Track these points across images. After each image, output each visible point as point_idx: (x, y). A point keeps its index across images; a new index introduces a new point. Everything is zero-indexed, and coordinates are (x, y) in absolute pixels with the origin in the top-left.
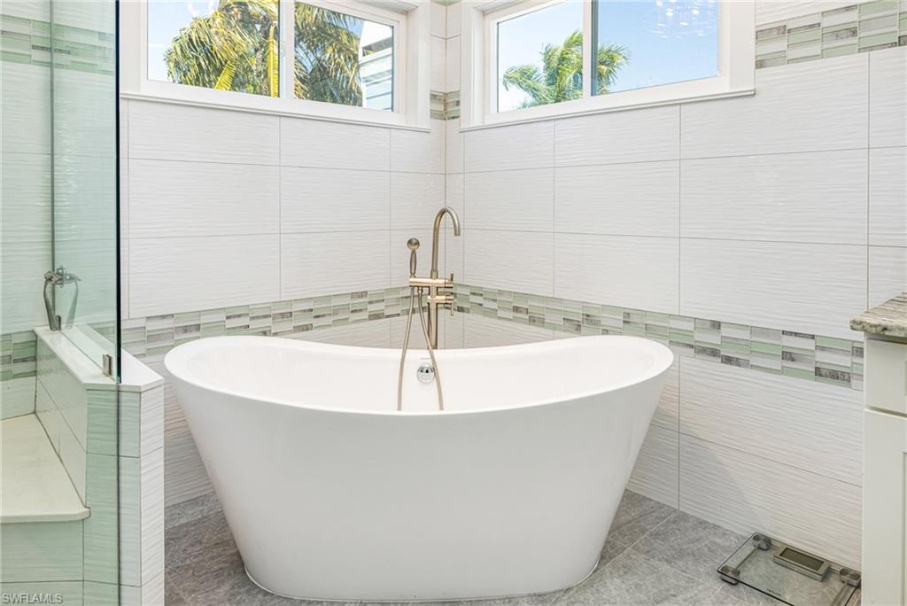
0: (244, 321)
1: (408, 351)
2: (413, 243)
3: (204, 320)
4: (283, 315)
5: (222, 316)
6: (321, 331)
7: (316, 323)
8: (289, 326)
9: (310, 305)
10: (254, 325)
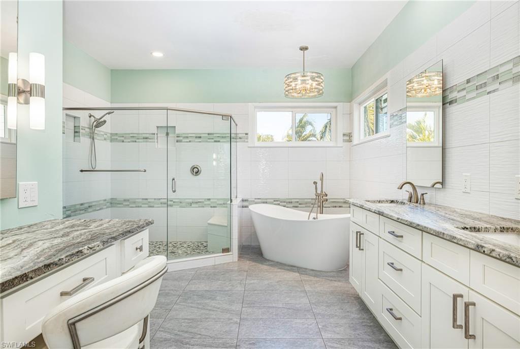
0: (279, 202)
1: (311, 214)
2: (315, 183)
3: (268, 201)
4: (289, 202)
5: (272, 201)
6: (301, 208)
7: (300, 206)
8: (292, 205)
9: (298, 200)
10: (281, 204)
